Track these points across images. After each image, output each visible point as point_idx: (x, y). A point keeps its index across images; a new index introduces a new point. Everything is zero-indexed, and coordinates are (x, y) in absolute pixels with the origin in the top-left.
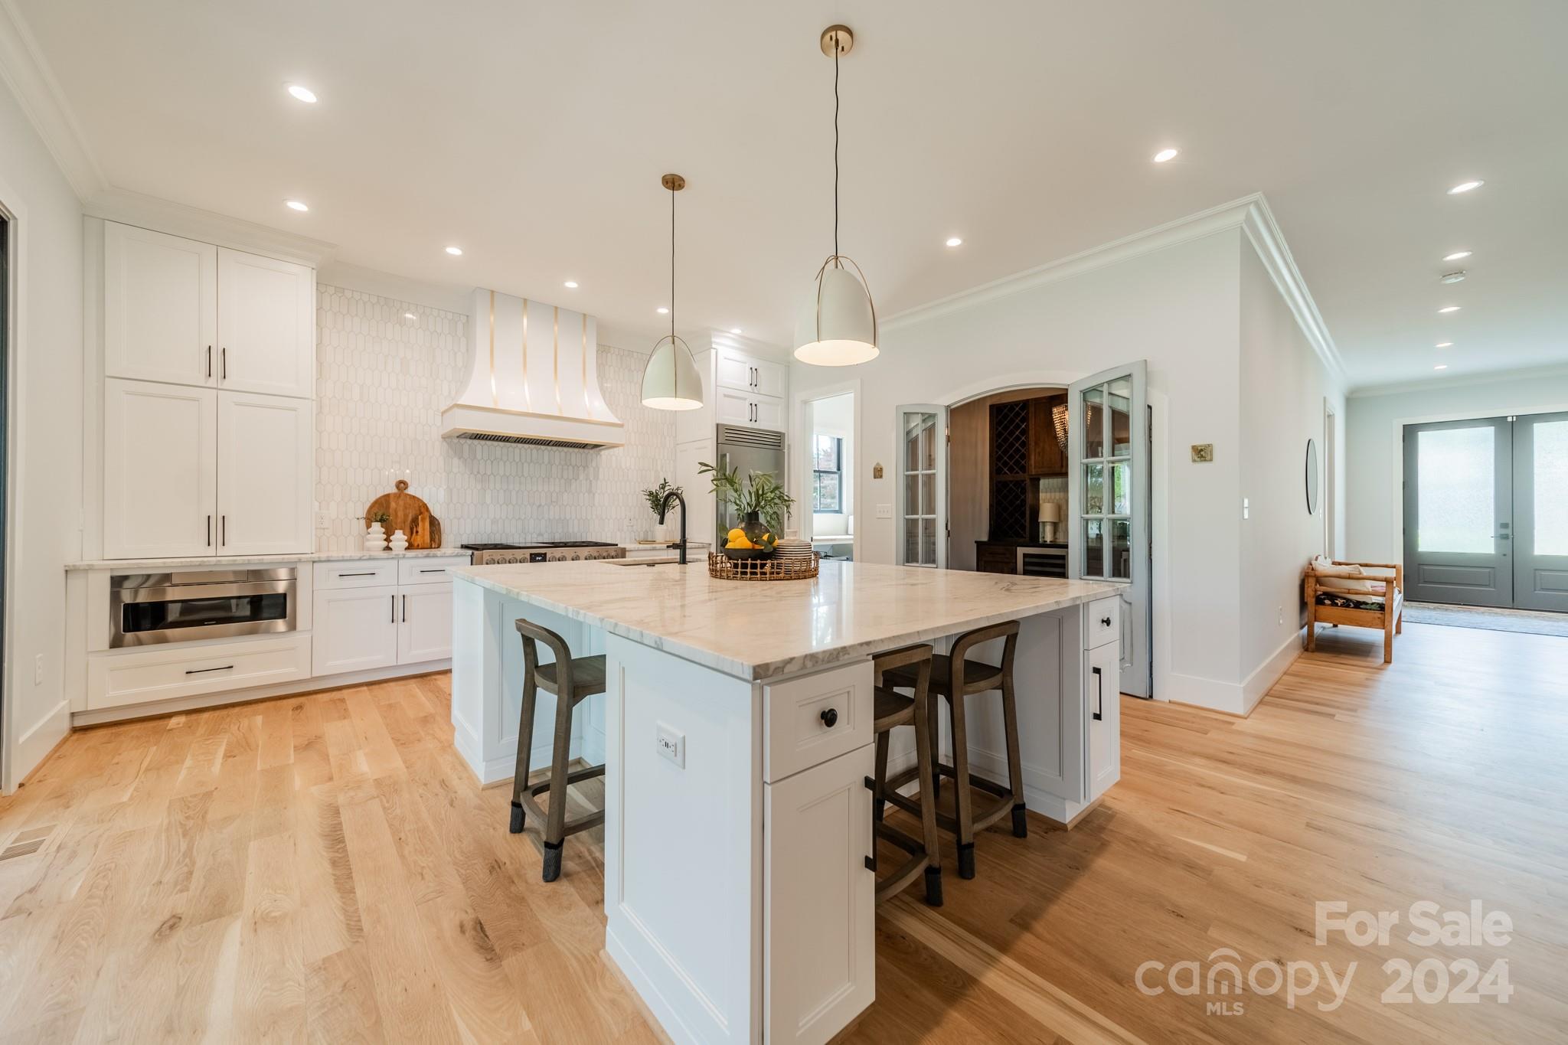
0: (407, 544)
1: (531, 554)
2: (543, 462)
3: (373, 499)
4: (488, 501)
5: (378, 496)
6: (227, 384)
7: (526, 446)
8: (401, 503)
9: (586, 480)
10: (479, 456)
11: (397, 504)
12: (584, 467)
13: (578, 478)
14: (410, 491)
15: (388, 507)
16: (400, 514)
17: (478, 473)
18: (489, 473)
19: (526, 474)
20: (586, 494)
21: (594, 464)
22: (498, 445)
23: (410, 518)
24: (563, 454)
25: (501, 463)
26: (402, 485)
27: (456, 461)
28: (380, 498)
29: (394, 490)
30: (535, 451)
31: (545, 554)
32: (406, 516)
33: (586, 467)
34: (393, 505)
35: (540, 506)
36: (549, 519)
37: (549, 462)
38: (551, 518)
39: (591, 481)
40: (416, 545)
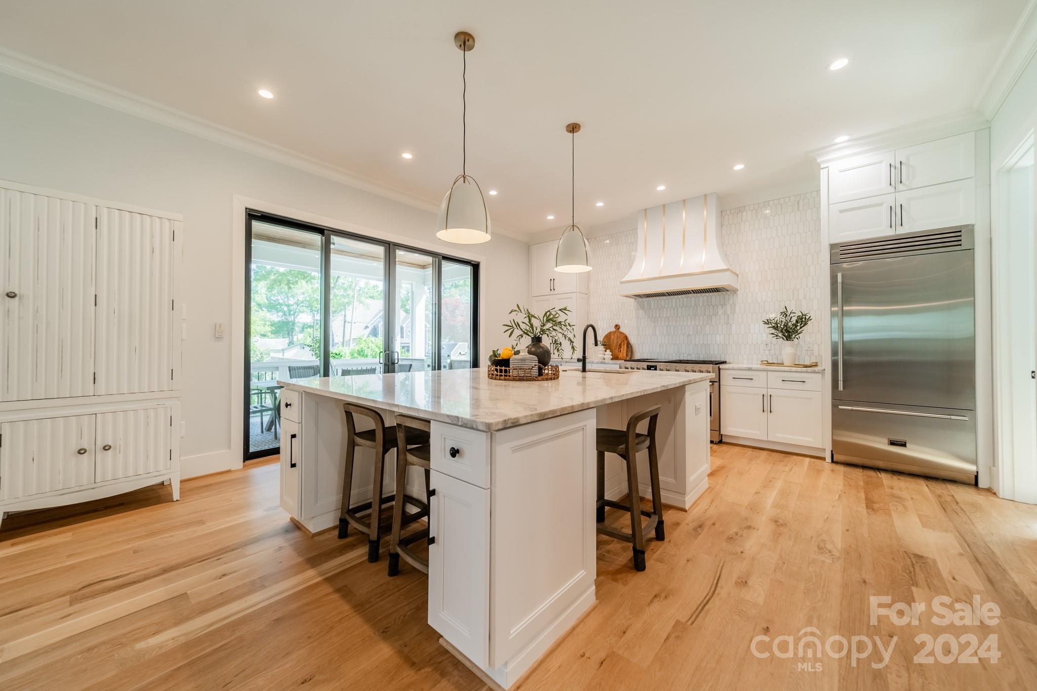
0: (611, 357)
1: (648, 366)
2: (691, 306)
3: (604, 336)
4: (658, 333)
5: (606, 333)
6: (556, 292)
7: (680, 296)
8: (616, 336)
9: (724, 315)
10: (652, 307)
11: (614, 336)
12: (722, 306)
13: (718, 314)
14: (621, 330)
15: (610, 338)
16: (615, 341)
17: (652, 317)
18: (658, 316)
19: (679, 315)
20: (725, 325)
21: (731, 302)
22: (663, 299)
23: (619, 343)
24: (705, 298)
25: (665, 310)
26: (618, 327)
27: (641, 311)
28: (607, 334)
29: (613, 329)
30: (685, 299)
31: (656, 366)
32: (617, 342)
33: (724, 304)
34: (612, 337)
35: (689, 335)
36: (696, 344)
37: (695, 305)
38: (697, 343)
39: (728, 315)
40: (619, 357)
